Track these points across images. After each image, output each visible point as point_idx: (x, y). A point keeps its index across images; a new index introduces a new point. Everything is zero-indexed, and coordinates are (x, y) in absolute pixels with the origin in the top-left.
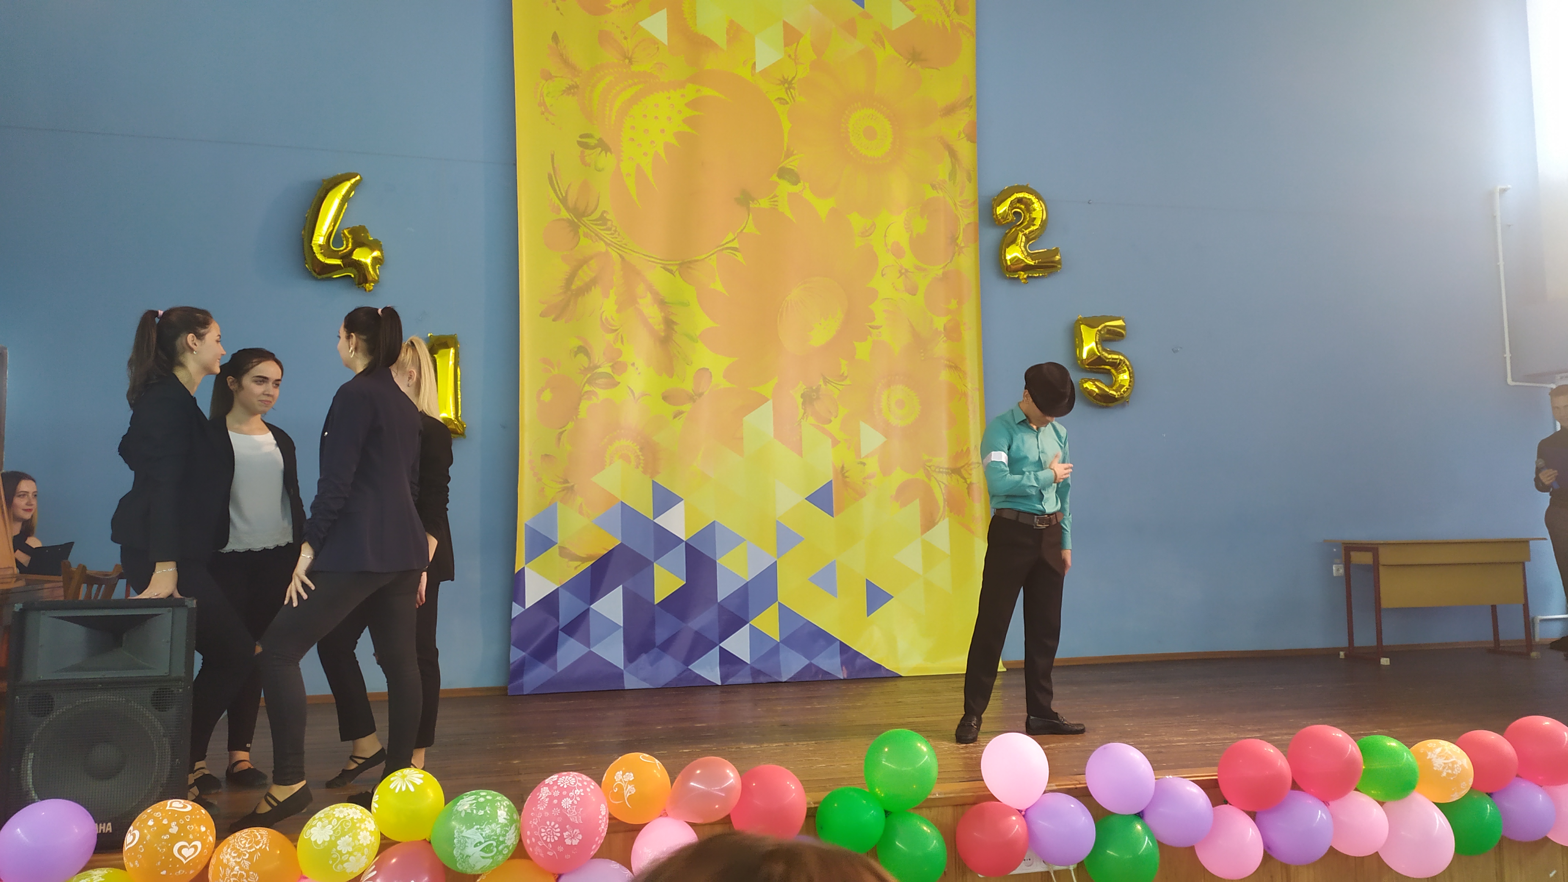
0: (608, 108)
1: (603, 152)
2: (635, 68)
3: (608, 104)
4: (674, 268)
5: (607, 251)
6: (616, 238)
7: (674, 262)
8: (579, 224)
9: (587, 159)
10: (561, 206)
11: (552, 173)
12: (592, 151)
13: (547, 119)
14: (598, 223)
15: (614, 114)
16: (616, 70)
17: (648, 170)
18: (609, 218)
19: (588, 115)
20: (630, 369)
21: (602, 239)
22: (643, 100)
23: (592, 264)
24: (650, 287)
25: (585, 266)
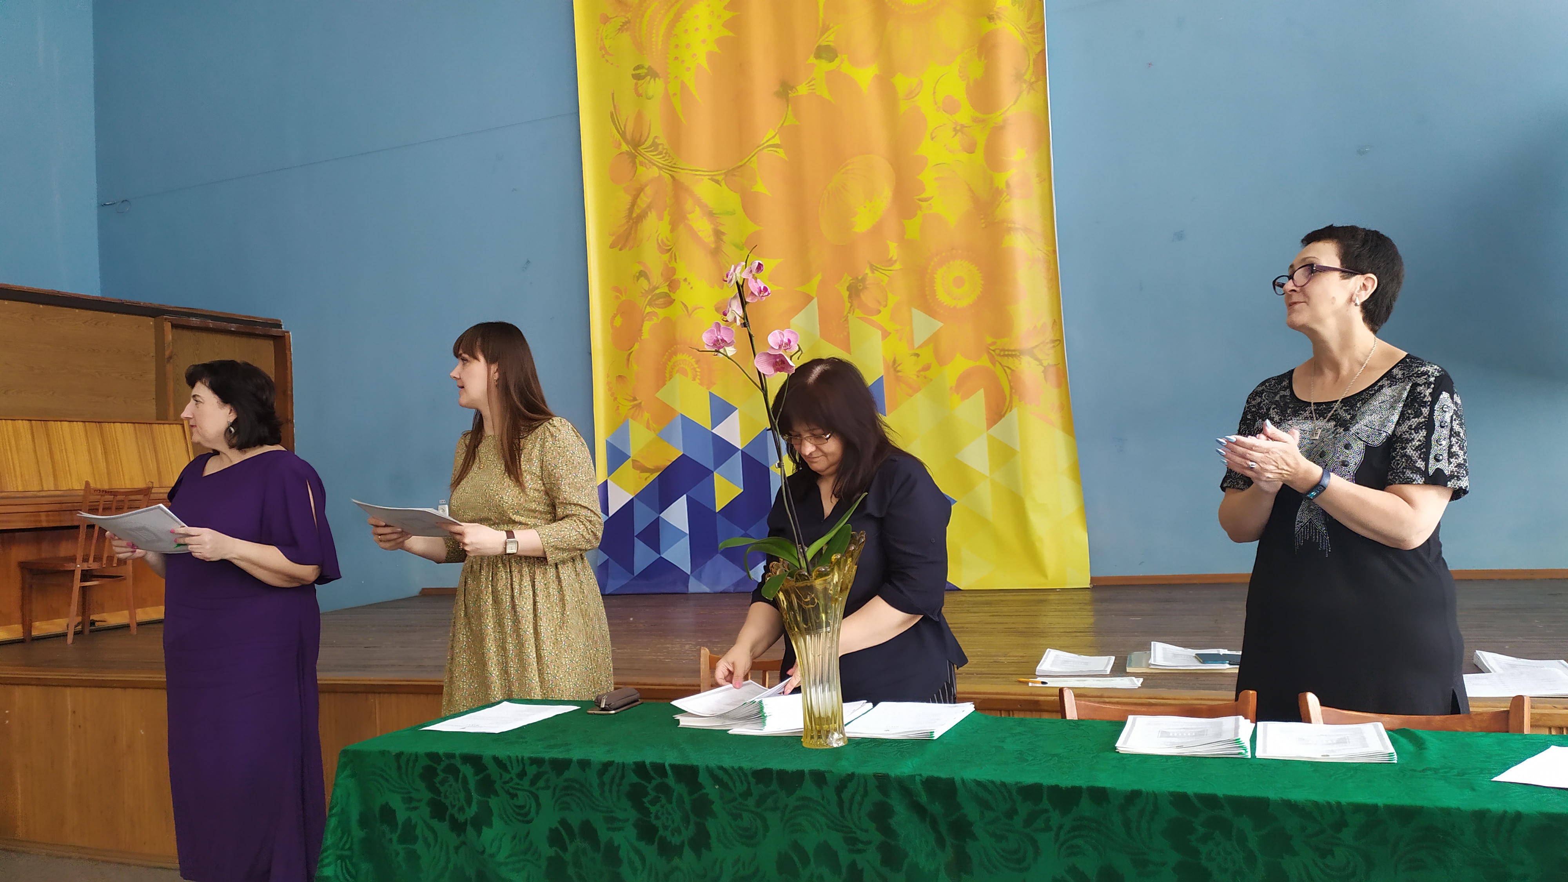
0: (654, 35)
1: (652, 79)
3: (654, 31)
4: (720, 178)
5: (660, 175)
6: (667, 160)
7: (719, 172)
8: (637, 154)
9: (640, 90)
10: (621, 139)
11: (613, 111)
12: (643, 81)
13: (607, 61)
14: (653, 148)
15: (661, 38)
17: (691, 85)
18: (660, 143)
19: (639, 46)
20: (683, 285)
21: (654, 165)
22: (684, 15)
23: (648, 190)
24: (698, 202)
25: (642, 194)
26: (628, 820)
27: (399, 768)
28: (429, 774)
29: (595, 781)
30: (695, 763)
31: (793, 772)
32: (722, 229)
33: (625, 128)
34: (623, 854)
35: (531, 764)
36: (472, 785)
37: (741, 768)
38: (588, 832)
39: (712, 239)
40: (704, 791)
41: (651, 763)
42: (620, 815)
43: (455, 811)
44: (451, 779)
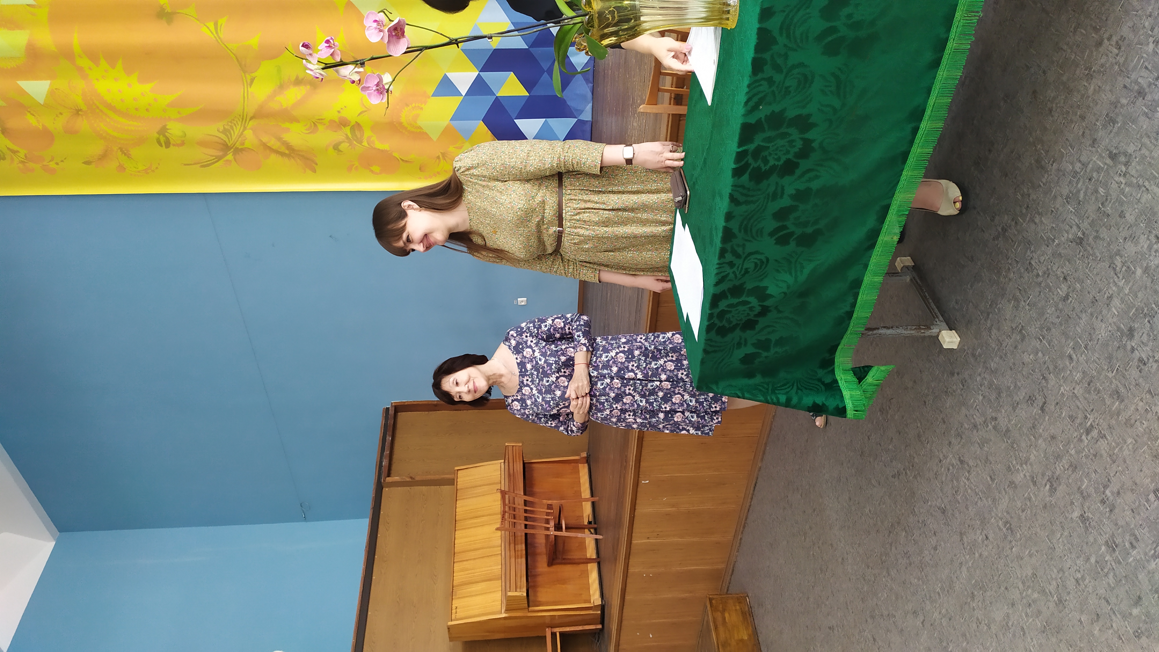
0: (130, 128)
1: (168, 131)
2: (84, 108)
3: (126, 128)
4: (249, 77)
5: (251, 129)
6: (237, 122)
7: (244, 78)
8: (234, 147)
9: (179, 142)
10: (223, 160)
11: (199, 165)
12: (170, 139)
13: (157, 168)
14: (228, 134)
15: (131, 123)
16: (93, 122)
17: (170, 98)
18: (222, 128)
19: (141, 141)
20: (344, 114)
21: (242, 134)
22: (109, 101)
23: (265, 139)
24: (271, 97)
25: (269, 145)
26: (777, 183)
27: (715, 351)
28: (722, 332)
29: (743, 208)
30: (739, 126)
31: (758, 39)
32: (293, 78)
33: (213, 156)
34: (802, 187)
35: (725, 257)
36: (735, 301)
37: (749, 86)
38: (782, 214)
39: (302, 87)
40: (763, 120)
41: (735, 163)
42: (772, 189)
43: (752, 314)
44: (727, 316)
